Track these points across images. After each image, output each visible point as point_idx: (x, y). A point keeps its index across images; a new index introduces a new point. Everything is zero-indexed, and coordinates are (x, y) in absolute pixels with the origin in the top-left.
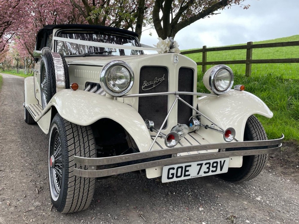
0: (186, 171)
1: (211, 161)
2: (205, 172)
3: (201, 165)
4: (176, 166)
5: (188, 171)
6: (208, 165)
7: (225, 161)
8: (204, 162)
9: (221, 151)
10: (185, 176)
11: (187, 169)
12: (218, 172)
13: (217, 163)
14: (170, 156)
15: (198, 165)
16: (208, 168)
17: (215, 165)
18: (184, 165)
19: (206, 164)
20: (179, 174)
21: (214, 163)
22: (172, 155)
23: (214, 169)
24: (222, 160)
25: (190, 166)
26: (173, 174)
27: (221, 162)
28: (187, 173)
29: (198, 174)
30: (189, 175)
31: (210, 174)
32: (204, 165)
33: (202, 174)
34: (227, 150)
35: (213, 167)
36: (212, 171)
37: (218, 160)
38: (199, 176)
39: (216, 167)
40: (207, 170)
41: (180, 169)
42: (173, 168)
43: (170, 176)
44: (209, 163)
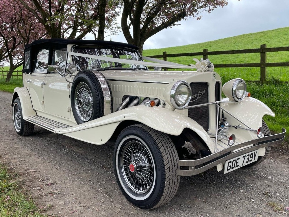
0: (237, 163)
1: (250, 153)
3: (244, 157)
4: (232, 160)
5: (238, 163)
6: (248, 157)
7: (256, 152)
8: (246, 155)
9: (255, 145)
11: (238, 161)
12: (253, 161)
13: (252, 154)
14: (229, 153)
15: (243, 157)
16: (248, 159)
18: (236, 159)
20: (233, 166)
21: (251, 154)
22: (231, 152)
23: (251, 159)
24: (255, 151)
25: (239, 159)
26: (230, 166)
27: (255, 153)
28: (237, 164)
29: (243, 164)
30: (238, 166)
31: (249, 163)
33: (245, 164)
34: (259, 143)
36: (250, 161)
37: (253, 152)
38: (243, 166)
39: (252, 157)
40: (247, 161)
41: (234, 162)
42: (230, 162)
43: (229, 168)
44: (249, 155)
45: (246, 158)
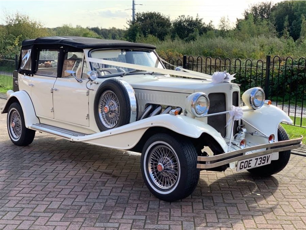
1: (262, 157)
3: (257, 159)
4: (244, 161)
7: (269, 156)
8: (259, 157)
9: (268, 149)
10: (249, 167)
11: (250, 162)
12: (266, 164)
13: (265, 157)
14: (242, 154)
15: (256, 159)
16: (261, 161)
18: (248, 160)
20: (246, 166)
23: (264, 162)
24: (268, 155)
25: (251, 160)
26: (242, 166)
27: (267, 156)
28: (250, 165)
29: (255, 165)
30: (250, 166)
31: (262, 165)
33: (257, 166)
34: (271, 148)
35: (263, 160)
37: (266, 156)
38: (256, 167)
39: (265, 160)
40: (260, 163)
41: (246, 163)
42: (243, 162)
43: (241, 167)
44: (261, 158)
45: (259, 160)
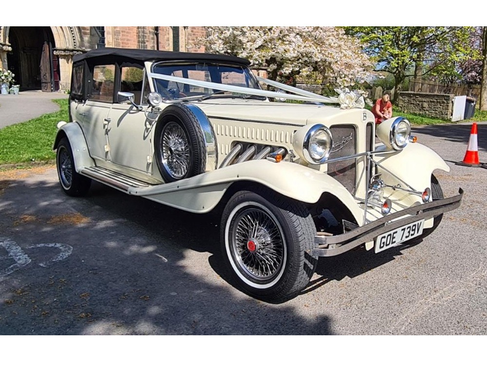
0: (394, 238)
1: (411, 225)
2: (407, 237)
3: (404, 230)
4: (386, 235)
7: (421, 223)
8: (406, 227)
9: (419, 213)
10: (393, 243)
11: (395, 235)
12: (416, 235)
13: (415, 225)
14: (383, 225)
15: (402, 230)
16: (409, 232)
17: (414, 228)
18: (392, 232)
19: (408, 228)
20: (388, 243)
22: (385, 224)
23: (413, 232)
24: (419, 222)
25: (396, 232)
26: (384, 243)
27: (418, 224)
29: (401, 239)
30: (395, 242)
31: (411, 237)
32: (406, 229)
33: (405, 240)
34: (424, 211)
35: (413, 230)
36: (412, 235)
38: (402, 242)
40: (408, 235)
42: (384, 237)
43: (382, 245)
